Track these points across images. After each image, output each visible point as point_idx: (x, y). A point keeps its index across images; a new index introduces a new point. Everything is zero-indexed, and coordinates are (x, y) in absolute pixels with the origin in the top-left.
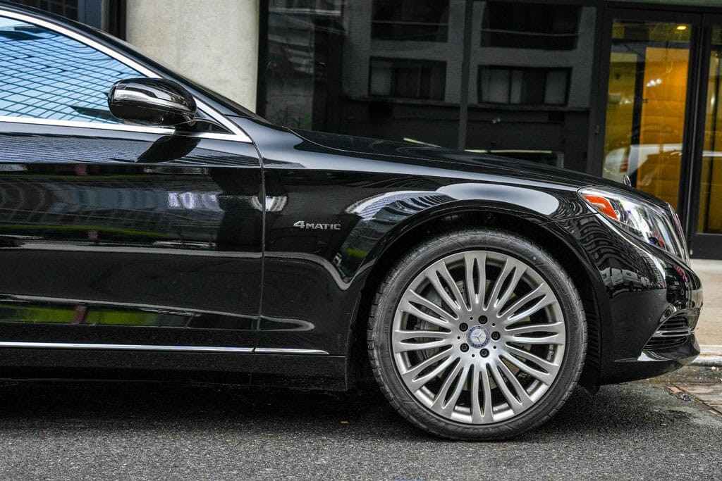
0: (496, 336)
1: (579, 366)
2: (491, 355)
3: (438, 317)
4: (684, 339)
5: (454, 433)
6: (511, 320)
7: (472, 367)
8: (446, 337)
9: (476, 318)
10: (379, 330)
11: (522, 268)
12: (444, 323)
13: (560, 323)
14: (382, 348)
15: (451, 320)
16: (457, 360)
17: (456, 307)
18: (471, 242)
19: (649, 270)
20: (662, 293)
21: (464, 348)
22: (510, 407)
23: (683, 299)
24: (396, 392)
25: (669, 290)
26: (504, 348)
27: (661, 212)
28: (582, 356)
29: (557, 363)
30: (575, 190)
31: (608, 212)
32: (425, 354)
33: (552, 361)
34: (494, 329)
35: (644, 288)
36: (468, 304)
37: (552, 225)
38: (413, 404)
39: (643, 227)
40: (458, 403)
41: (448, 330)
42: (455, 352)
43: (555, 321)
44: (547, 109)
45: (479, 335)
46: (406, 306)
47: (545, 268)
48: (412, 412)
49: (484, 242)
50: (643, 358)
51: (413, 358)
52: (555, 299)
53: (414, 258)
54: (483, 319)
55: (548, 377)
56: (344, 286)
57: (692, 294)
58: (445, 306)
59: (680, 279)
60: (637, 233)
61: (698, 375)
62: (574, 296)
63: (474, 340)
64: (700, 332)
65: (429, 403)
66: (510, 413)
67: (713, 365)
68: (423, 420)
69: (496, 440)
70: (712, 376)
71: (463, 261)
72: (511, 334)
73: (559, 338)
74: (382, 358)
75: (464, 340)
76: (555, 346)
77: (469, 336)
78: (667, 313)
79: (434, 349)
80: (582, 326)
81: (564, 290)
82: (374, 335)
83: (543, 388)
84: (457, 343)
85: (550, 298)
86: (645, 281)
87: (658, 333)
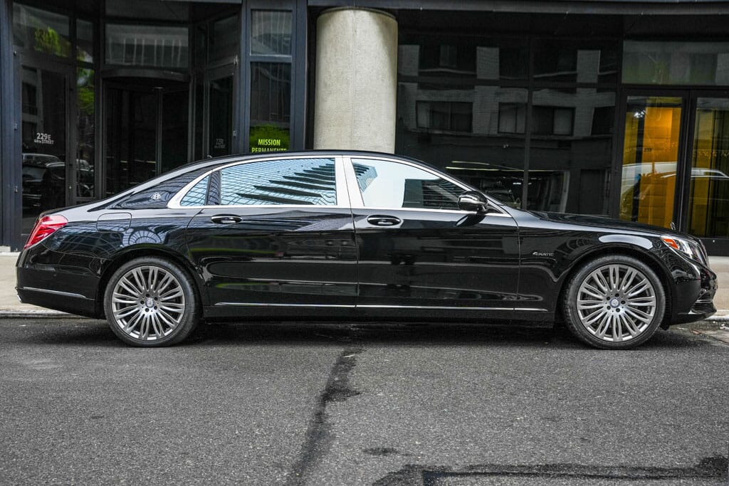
0: (623, 302)
1: (662, 316)
2: (621, 311)
3: (597, 294)
4: (709, 304)
5: (605, 346)
6: (631, 295)
7: (613, 316)
8: (601, 303)
9: (614, 295)
10: (571, 300)
11: (635, 272)
12: (600, 297)
13: (653, 296)
14: (572, 308)
15: (603, 296)
16: (606, 313)
17: (605, 289)
18: (613, 261)
19: (692, 271)
20: (699, 282)
21: (609, 308)
22: (630, 334)
23: (709, 285)
24: (578, 327)
25: (702, 281)
26: (628, 308)
27: (696, 244)
28: (663, 311)
29: (652, 314)
30: (658, 236)
31: (674, 246)
32: (590, 311)
33: (649, 313)
34: (622, 299)
35: (690, 279)
36: (611, 288)
37: (651, 253)
38: (586, 333)
39: (689, 251)
40: (606, 333)
41: (601, 300)
42: (605, 310)
43: (650, 296)
44: (557, 138)
45: (615, 302)
46: (582, 289)
47: (647, 272)
48: (586, 336)
49: (618, 260)
50: (691, 313)
51: (585, 313)
52: (651, 286)
53: (586, 268)
54: (617, 295)
55: (648, 321)
56: (555, 280)
57: (711, 282)
58: (599, 289)
59: (707, 275)
60: (688, 255)
61: (706, 325)
62: (659, 284)
63: (613, 305)
64: (715, 301)
65: (594, 333)
66: (630, 337)
67: (714, 320)
68: (591, 340)
69: (624, 349)
70: (715, 326)
71: (608, 269)
72: (630, 301)
73: (653, 303)
74: (572, 313)
75: (608, 304)
76: (651, 307)
77: (610, 302)
78: (702, 292)
79: (594, 309)
80: (664, 298)
81: (655, 282)
82: (569, 302)
83: (645, 326)
84: (605, 306)
85: (648, 285)
86: (690, 276)
87: (698, 301)
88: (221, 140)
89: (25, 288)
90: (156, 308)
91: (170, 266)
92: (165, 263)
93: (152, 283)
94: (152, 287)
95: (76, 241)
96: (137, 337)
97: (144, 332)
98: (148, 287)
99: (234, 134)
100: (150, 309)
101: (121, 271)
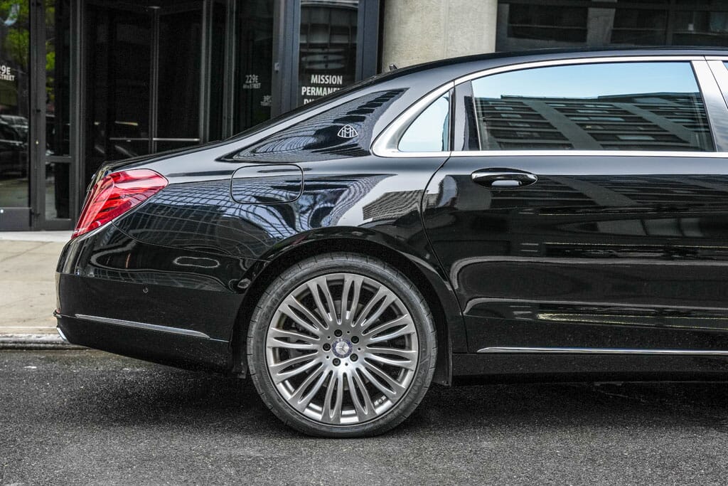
88: (255, 78)
89: (79, 316)
90: (354, 358)
91: (387, 273)
92: (377, 267)
93: (349, 308)
94: (348, 315)
95: (183, 217)
96: (319, 417)
97: (332, 407)
98: (339, 316)
99: (276, 67)
100: (343, 361)
101: (286, 283)
